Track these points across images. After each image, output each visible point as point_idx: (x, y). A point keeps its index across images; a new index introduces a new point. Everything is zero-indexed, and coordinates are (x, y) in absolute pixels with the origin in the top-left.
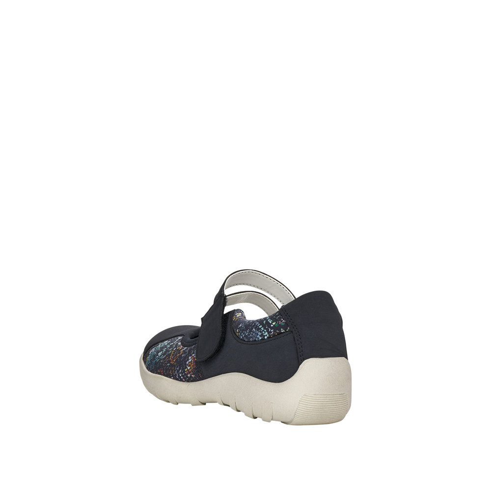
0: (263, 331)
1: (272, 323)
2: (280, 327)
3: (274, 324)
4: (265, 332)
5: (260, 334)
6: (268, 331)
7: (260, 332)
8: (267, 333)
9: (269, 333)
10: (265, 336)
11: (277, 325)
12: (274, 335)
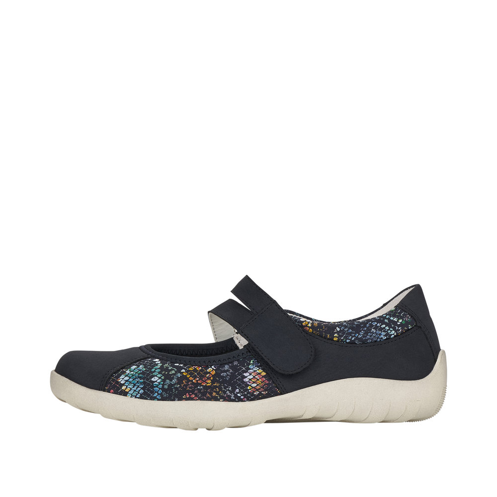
0: (389, 330)
1: (398, 320)
2: (407, 323)
3: (400, 321)
4: (391, 331)
5: (383, 333)
6: (394, 329)
7: (384, 331)
8: (394, 332)
9: (396, 331)
10: (392, 335)
11: (404, 322)
12: (402, 333)
